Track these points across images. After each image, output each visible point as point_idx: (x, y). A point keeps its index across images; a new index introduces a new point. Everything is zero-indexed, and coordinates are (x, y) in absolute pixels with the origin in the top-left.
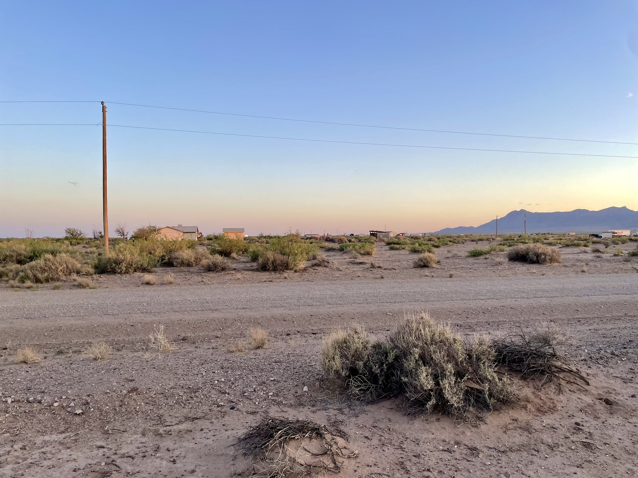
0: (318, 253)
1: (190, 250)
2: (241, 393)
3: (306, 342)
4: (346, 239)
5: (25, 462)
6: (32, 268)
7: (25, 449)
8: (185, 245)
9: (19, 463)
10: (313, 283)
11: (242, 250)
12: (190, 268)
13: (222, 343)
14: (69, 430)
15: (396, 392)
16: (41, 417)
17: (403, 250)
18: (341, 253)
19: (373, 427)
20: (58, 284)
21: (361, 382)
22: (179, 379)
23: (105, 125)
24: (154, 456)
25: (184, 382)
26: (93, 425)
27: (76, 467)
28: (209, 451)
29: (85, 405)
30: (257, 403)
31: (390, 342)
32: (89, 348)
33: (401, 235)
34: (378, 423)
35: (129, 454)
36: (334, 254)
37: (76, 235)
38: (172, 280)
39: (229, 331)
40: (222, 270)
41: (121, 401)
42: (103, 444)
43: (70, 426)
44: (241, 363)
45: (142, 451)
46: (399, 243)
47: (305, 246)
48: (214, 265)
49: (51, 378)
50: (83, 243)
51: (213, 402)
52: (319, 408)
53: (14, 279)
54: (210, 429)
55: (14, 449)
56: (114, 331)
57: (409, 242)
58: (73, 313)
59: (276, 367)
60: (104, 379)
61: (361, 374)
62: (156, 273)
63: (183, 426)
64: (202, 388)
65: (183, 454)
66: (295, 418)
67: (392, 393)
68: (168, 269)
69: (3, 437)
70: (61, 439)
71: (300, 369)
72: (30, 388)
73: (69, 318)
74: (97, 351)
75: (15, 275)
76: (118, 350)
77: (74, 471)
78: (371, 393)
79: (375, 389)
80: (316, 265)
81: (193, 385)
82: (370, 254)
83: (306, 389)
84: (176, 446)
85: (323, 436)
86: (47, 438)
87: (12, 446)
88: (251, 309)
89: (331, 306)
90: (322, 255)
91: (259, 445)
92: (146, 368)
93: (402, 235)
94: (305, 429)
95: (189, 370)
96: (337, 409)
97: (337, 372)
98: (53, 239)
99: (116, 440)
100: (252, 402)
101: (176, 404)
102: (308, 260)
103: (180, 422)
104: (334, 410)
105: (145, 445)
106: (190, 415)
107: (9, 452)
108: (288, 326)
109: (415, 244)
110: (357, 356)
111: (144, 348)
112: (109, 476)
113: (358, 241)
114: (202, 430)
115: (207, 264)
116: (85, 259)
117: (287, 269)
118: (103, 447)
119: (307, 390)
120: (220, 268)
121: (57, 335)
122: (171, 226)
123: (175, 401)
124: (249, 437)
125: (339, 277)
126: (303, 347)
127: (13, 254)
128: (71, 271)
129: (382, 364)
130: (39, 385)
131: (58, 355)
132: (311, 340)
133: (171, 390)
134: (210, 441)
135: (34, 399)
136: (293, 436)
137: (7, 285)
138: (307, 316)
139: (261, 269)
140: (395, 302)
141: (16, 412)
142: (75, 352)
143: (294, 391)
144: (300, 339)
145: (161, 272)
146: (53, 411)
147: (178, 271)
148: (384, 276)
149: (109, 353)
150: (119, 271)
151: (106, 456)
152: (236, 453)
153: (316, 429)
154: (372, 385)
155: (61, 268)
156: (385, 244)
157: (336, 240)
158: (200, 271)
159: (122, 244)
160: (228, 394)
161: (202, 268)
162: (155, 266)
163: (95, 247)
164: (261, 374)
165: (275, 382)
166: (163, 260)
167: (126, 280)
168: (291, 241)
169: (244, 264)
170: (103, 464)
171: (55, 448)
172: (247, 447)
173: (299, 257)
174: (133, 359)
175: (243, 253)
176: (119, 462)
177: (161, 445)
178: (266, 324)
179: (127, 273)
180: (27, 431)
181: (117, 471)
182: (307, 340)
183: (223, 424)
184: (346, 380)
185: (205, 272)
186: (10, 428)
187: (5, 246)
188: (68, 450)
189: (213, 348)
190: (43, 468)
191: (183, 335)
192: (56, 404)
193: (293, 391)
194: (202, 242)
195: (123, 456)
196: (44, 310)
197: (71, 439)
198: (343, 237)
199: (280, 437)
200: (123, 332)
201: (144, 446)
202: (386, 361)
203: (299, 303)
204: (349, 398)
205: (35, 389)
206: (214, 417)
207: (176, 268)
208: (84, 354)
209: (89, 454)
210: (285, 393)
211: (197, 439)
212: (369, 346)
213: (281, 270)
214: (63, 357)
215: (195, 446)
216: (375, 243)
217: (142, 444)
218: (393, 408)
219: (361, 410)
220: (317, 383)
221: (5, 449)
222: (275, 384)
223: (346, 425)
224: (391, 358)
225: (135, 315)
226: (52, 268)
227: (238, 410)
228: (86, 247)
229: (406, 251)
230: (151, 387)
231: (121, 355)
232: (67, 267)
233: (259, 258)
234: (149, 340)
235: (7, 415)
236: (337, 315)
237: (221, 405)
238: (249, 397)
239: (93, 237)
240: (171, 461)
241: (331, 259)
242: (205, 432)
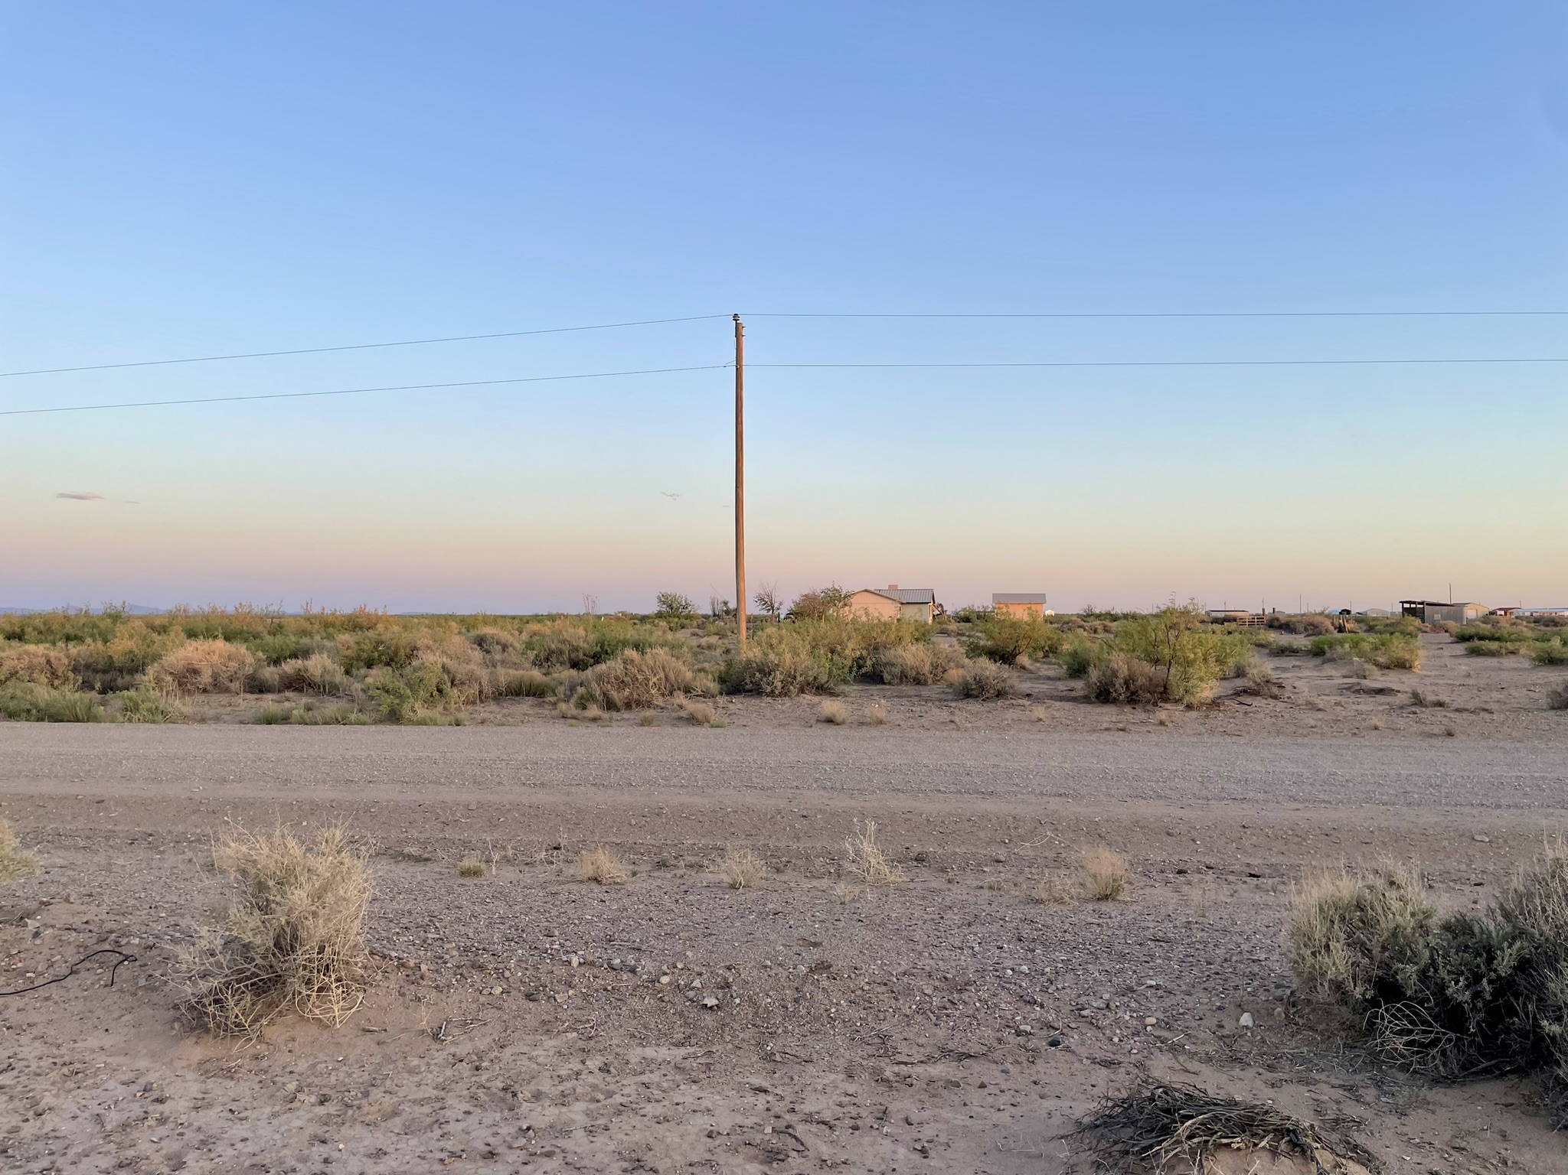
0: (1251, 660)
1: (920, 646)
2: (1073, 1008)
3: (1232, 895)
4: (1328, 623)
5: (610, 1101)
6: (600, 678)
7: (608, 1071)
8: (907, 634)
9: (598, 1101)
10: (1241, 740)
11: (1043, 648)
12: (921, 688)
13: (1011, 877)
14: (693, 1041)
15: (1521, 1060)
16: (634, 1003)
17: (1511, 656)
18: (1318, 661)
19: (1454, 1148)
20: (649, 713)
21: (1412, 1022)
22: (920, 954)
23: (741, 366)
24: (878, 1132)
25: (932, 962)
26: (742, 1035)
27: (712, 1128)
28: (1004, 1141)
29: (722, 988)
30: (1116, 1040)
31: (1500, 918)
32: (719, 860)
33: (1499, 612)
34: (1468, 1138)
35: (821, 1115)
36: (1297, 663)
37: (678, 609)
38: (882, 715)
39: (1026, 849)
40: (997, 696)
41: (797, 989)
42: (765, 1084)
43: (695, 1032)
44: (1065, 932)
45: (849, 1115)
46: (1497, 635)
47: (1213, 640)
48: (979, 682)
49: (651, 919)
50: (691, 625)
51: (1003, 1022)
52: (1286, 1077)
53: (567, 700)
54: (1003, 1087)
55: (588, 1068)
56: (767, 825)
57: (1529, 634)
58: (683, 778)
59: (1158, 952)
60: (758, 935)
61: (1410, 999)
62: (846, 696)
63: (939, 1070)
64: (975, 982)
65: (943, 1139)
66: (1222, 1092)
67: (1510, 1063)
68: (874, 689)
69: (565, 1039)
70: (679, 1059)
71: (1225, 965)
72: (613, 938)
73: (677, 790)
74: (737, 869)
75: (568, 693)
76: (778, 871)
77: (710, 1136)
78: (1444, 1053)
79: (1455, 1045)
80: (1245, 692)
81: (954, 972)
82: (1408, 666)
83: (1246, 1019)
84: (926, 1114)
85: (1309, 1152)
86: (649, 1052)
87: (583, 1062)
88: (1078, 797)
89: (1300, 806)
90: (1263, 666)
91: (1132, 1147)
92: (842, 918)
93: (1503, 613)
94: (1258, 1125)
95: (939, 934)
96: (1341, 1086)
97: (1338, 986)
98: (633, 617)
99: (792, 1079)
100: (1104, 1034)
101: (918, 1013)
102: (1221, 679)
103: (929, 1059)
104: (1333, 1087)
105: (856, 1100)
106: (951, 1046)
107: (578, 1074)
108: (1179, 850)
109: (1549, 640)
110: (1398, 946)
111: (832, 871)
112: (783, 1161)
113: (1365, 628)
114: (982, 1086)
115: (961, 680)
116: (699, 662)
117: (1166, 700)
118: (766, 1091)
119: (1250, 1024)
120: (992, 691)
121: (655, 824)
122: (872, 589)
123: (914, 1007)
124: (1103, 1123)
125: (1315, 727)
126: (1225, 908)
127: (562, 646)
128: (673, 686)
129: (1477, 978)
130: (628, 933)
131: (658, 870)
132: (1246, 891)
133: (905, 980)
134: (1004, 1118)
135: (622, 962)
136: (1225, 1141)
137: (554, 713)
138: (1231, 826)
139: (1097, 697)
140: (1498, 806)
141: (589, 988)
142: (691, 866)
143: (1215, 1021)
144: (1214, 886)
145: (858, 695)
146: (659, 993)
147: (895, 694)
148: (1456, 729)
149: (760, 875)
150: (769, 689)
151: (772, 1113)
152: (1075, 1160)
153: (1288, 1130)
154: (1444, 1034)
155: (655, 680)
156: (1451, 639)
157: (1301, 628)
158: (942, 696)
159: (771, 630)
160: (1042, 1006)
161: (948, 690)
162: (845, 681)
163: (715, 634)
164: (1122, 966)
165: (1160, 993)
166: (860, 667)
167: (783, 711)
168: (1173, 627)
169: (1051, 682)
170: (769, 1130)
171: (667, 1078)
172: (1101, 1147)
173: (1198, 670)
174: (810, 895)
175: (1046, 656)
176: (800, 1130)
177: (891, 1108)
178: (1119, 839)
179: (786, 695)
180: (609, 1031)
181: (798, 1151)
182: (1235, 892)
183: (1033, 1079)
184: (1365, 1010)
185: (956, 700)
186: (577, 1021)
187: (548, 632)
188: (694, 1087)
189: (991, 888)
190: (646, 1119)
191: (917, 848)
192: (665, 980)
193: (1211, 1022)
194: (944, 626)
195: (808, 1119)
196: (626, 769)
197: (698, 1061)
198: (1320, 619)
199: (1190, 1137)
200: (785, 830)
201: (854, 1104)
202: (1491, 970)
203: (1205, 792)
204: (1374, 1060)
205: (622, 941)
206: (1010, 1059)
207: (887, 687)
208: (710, 872)
209: (738, 1102)
210: (1188, 1024)
211: (974, 1108)
212: (1434, 923)
213: (1148, 702)
214: (669, 876)
215: (968, 1122)
216: (1420, 635)
217: (848, 1098)
218: (1512, 1105)
219: (1413, 1099)
220: (1279, 1009)
221: (570, 1066)
222: (1162, 997)
223: (1372, 1134)
224: (1505, 963)
225: (808, 792)
226: (637, 679)
227: (1067, 1049)
228: (698, 635)
229: (1522, 660)
230: (858, 966)
231: (785, 883)
232: (666, 677)
233: (1091, 669)
234: (843, 854)
235: (571, 992)
236: (1318, 832)
237: (1026, 1032)
238: (1094, 1021)
239: (710, 613)
240: (916, 1149)
241: (1288, 677)
242: (990, 1092)
